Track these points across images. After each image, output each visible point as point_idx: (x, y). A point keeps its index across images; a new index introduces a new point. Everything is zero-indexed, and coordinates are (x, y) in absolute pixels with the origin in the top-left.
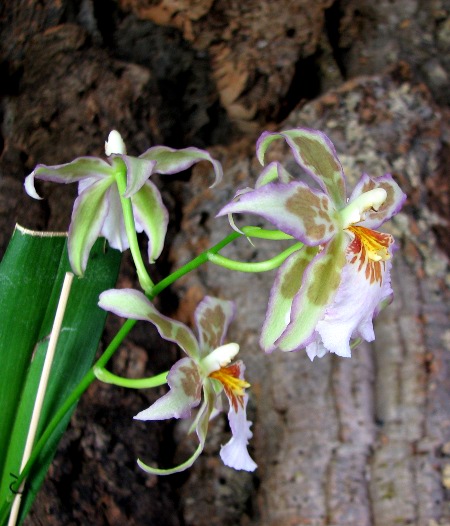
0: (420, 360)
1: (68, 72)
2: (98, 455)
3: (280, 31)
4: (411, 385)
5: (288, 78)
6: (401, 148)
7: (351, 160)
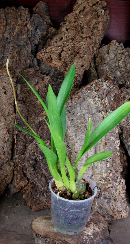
0: (104, 143)
1: (32, 80)
2: (40, 161)
3: (80, 66)
4: (102, 147)
5: (82, 77)
6: (104, 97)
7: (93, 99)
